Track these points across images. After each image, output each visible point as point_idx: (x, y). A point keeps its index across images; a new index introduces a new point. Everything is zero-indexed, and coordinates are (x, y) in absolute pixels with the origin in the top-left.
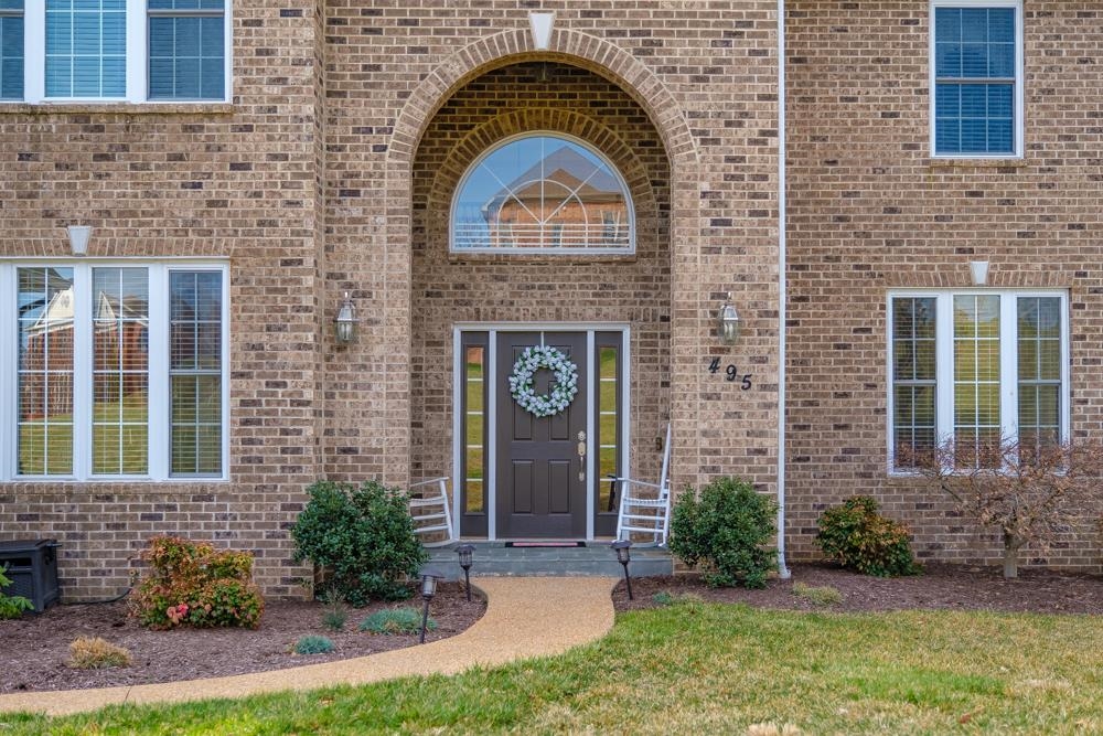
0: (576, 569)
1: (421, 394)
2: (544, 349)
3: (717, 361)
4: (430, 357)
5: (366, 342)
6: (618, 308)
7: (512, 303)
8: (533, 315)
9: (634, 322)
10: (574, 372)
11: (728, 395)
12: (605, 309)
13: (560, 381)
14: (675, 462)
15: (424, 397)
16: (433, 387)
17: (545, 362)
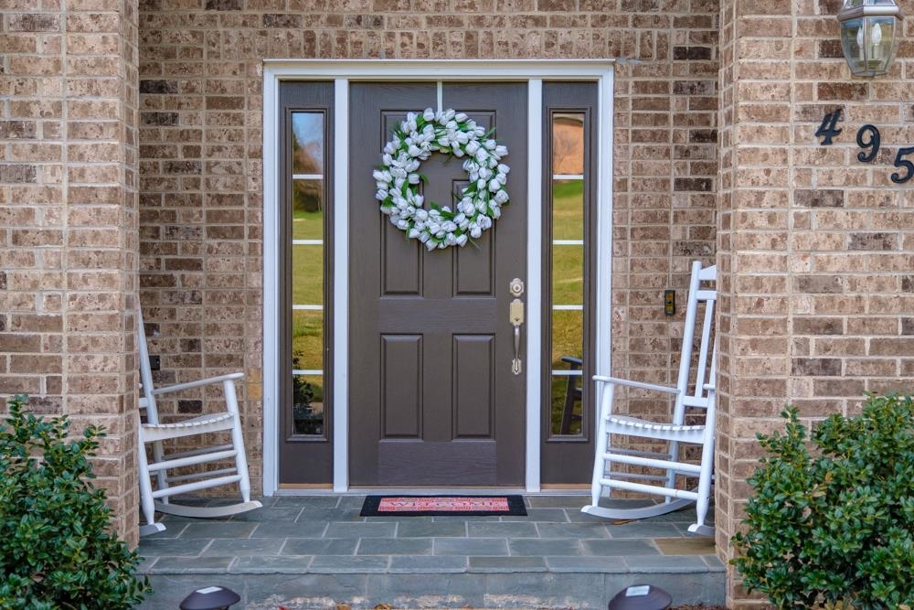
0: (508, 591)
1: (199, 203)
2: (444, 116)
3: (834, 116)
4: (216, 129)
5: (19, 70)
6: (590, 31)
7: (378, 22)
8: (420, 45)
9: (622, 61)
10: (502, 160)
11: (860, 195)
12: (563, 35)
13: (474, 178)
14: (735, 350)
15: (204, 208)
16: (222, 190)
17: (444, 141)
